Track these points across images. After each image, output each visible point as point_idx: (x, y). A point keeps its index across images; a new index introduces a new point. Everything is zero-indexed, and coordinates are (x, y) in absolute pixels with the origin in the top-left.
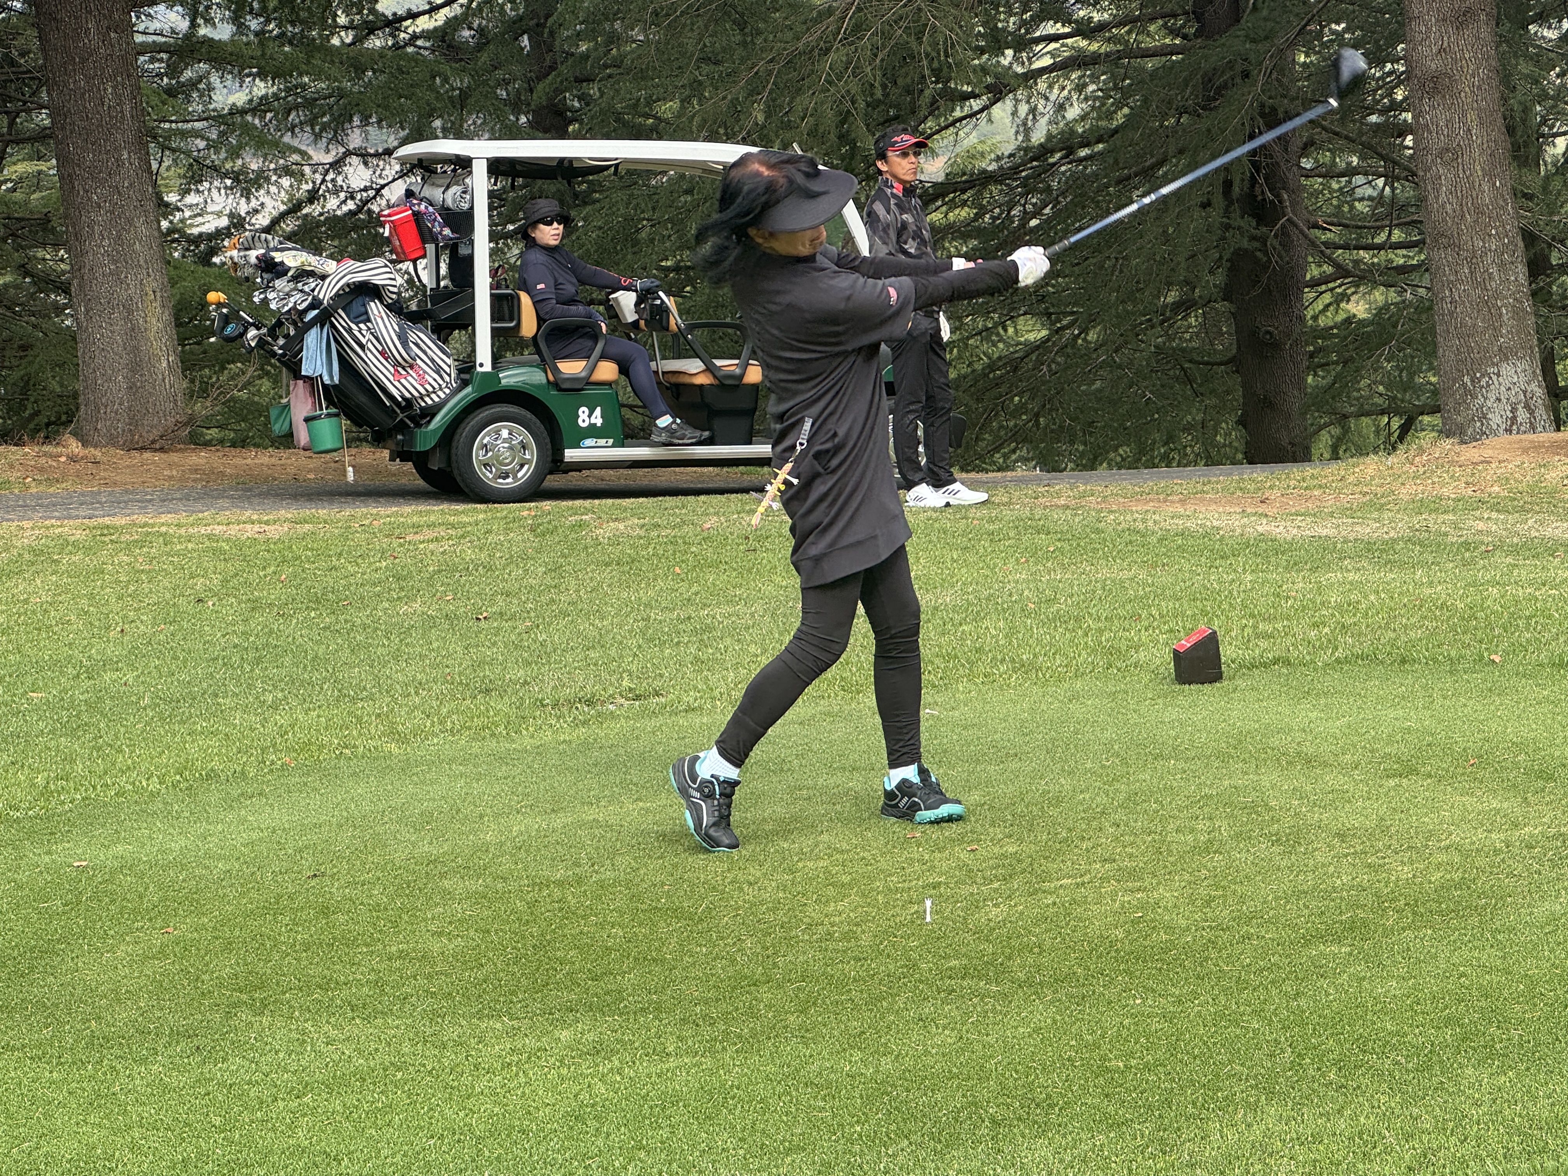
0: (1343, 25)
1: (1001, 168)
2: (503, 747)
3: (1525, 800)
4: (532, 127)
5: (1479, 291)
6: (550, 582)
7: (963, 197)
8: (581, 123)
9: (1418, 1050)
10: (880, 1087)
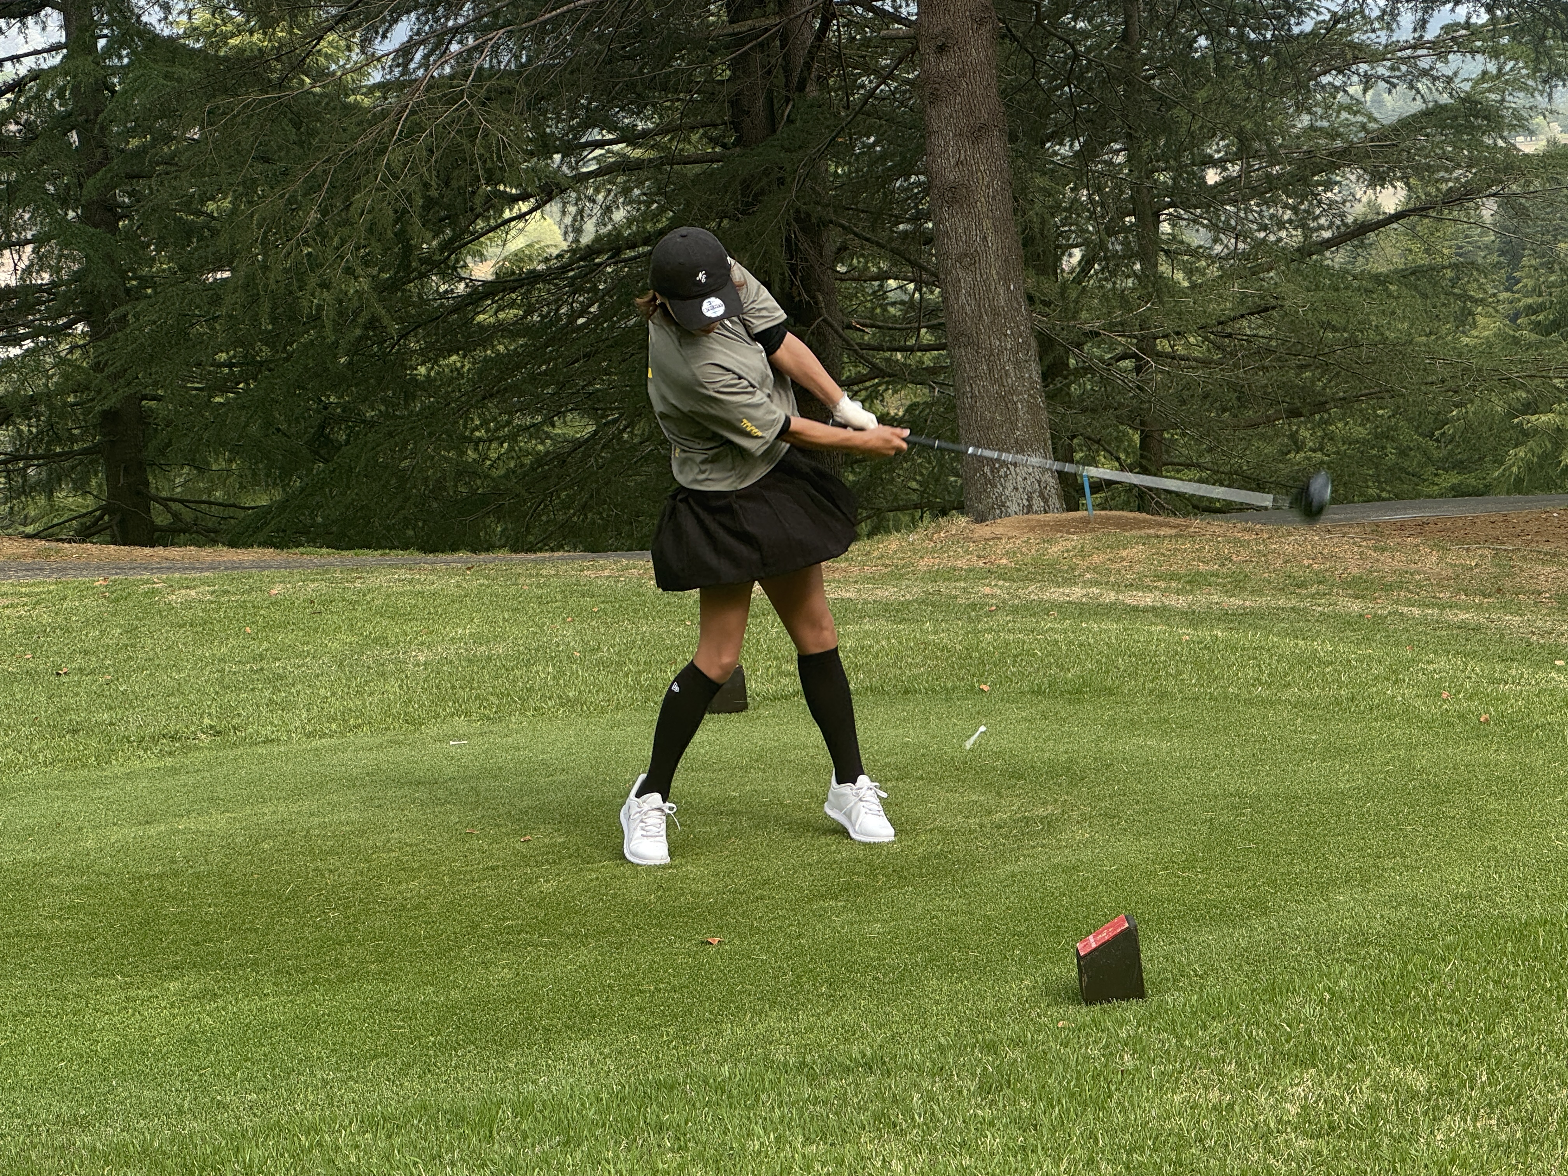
0: (872, 139)
1: (548, 269)
2: (95, 774)
3: (999, 794)
4: (82, 222)
5: (996, 387)
6: (127, 642)
7: (514, 296)
8: (131, 219)
9: (894, 969)
10: (452, 1009)
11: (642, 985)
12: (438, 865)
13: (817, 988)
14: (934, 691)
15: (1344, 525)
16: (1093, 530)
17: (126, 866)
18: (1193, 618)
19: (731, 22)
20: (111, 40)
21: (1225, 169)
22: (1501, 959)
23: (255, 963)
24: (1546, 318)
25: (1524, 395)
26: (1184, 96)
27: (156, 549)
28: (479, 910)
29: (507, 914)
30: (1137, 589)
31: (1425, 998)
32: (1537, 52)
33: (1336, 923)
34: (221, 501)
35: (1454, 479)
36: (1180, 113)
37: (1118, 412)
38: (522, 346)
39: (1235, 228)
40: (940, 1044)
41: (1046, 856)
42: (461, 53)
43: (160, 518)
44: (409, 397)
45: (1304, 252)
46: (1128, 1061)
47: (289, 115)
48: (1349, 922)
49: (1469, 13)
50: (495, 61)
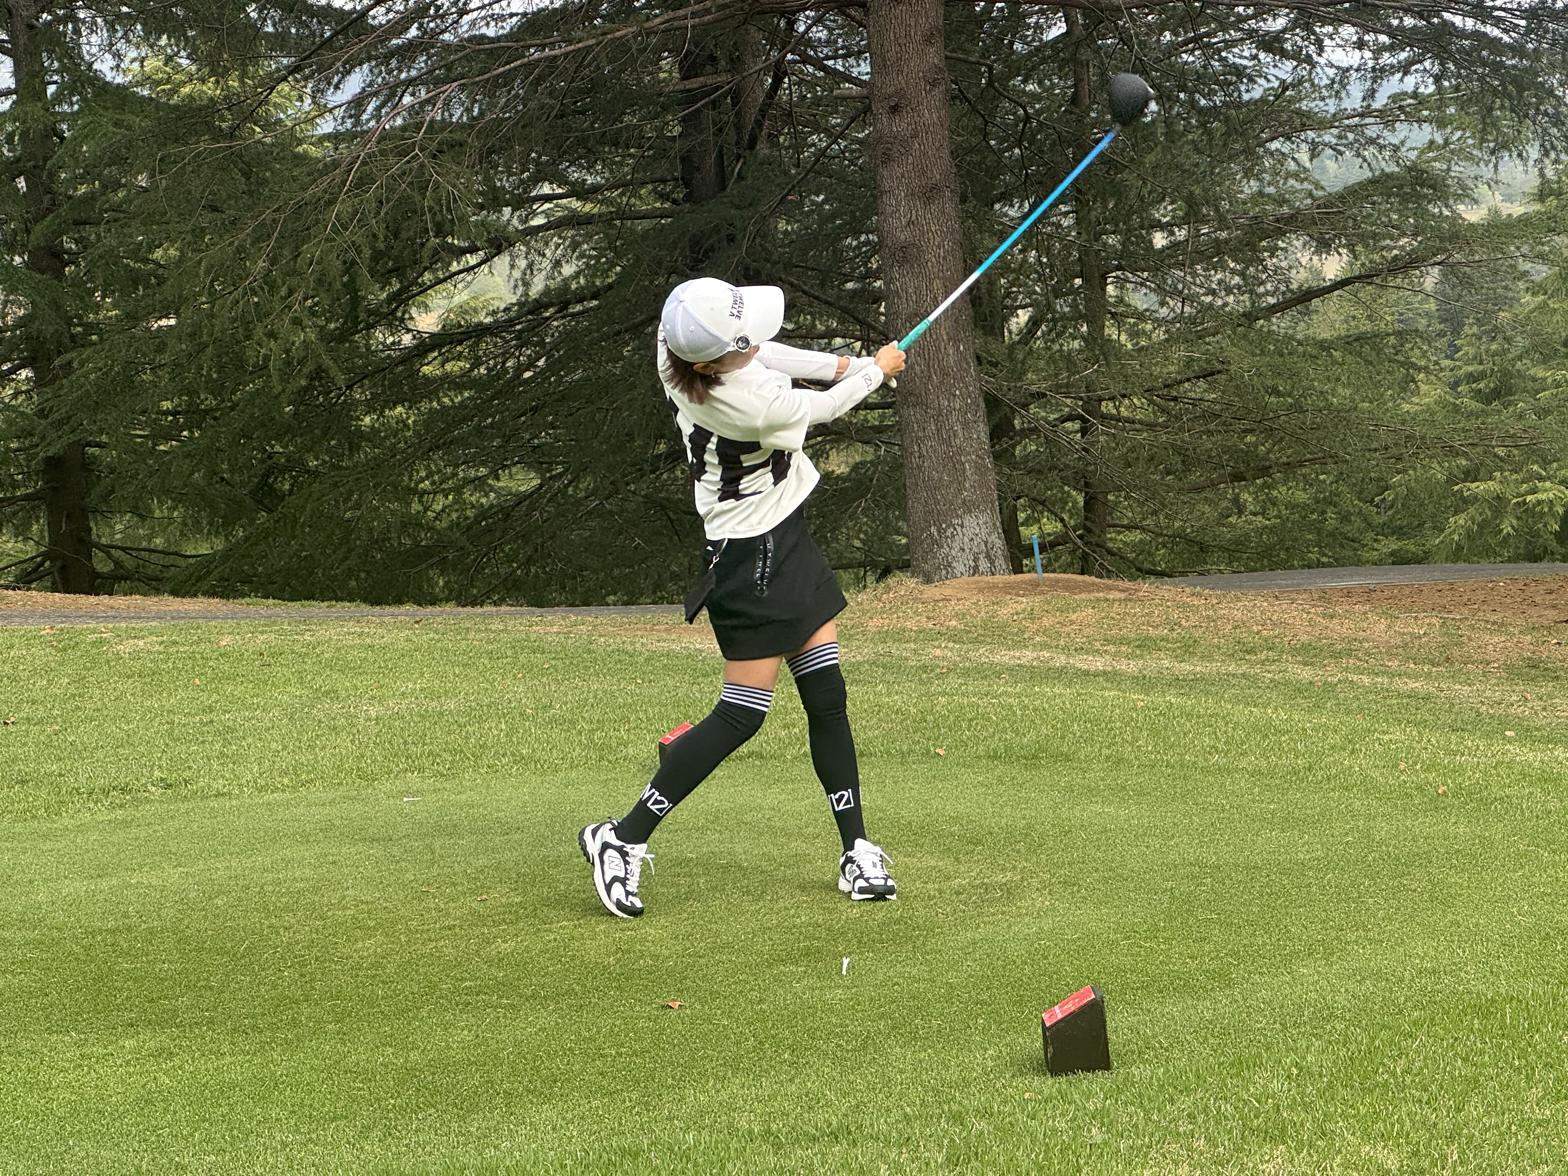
0: (822, 197)
1: (495, 322)
2: (46, 826)
3: (957, 860)
4: (28, 268)
5: (944, 447)
6: (75, 692)
7: (459, 348)
8: (78, 266)
9: (856, 1036)
10: (410, 1072)
11: (604, 1049)
12: (394, 923)
13: (779, 1055)
14: (889, 754)
15: (1291, 592)
16: (1042, 593)
17: (79, 921)
18: (1144, 683)
19: (683, 78)
20: (61, 87)
21: (1172, 233)
22: (1468, 1036)
23: (211, 1022)
24: (1487, 386)
25: (1464, 463)
26: (1133, 159)
27: (101, 597)
28: (436, 970)
29: (465, 975)
30: (1087, 653)
31: (1394, 1074)
32: (1484, 123)
33: (1300, 997)
34: (160, 548)
35: (1393, 544)
36: (1129, 177)
37: (1064, 474)
38: (468, 398)
39: (1181, 292)
40: (906, 1115)
41: (1007, 924)
42: (413, 106)
43: (102, 565)
44: (354, 448)
45: (1250, 317)
46: (1097, 1134)
47: (241, 165)
48: (1313, 995)
49: (1417, 83)
50: (446, 114)
